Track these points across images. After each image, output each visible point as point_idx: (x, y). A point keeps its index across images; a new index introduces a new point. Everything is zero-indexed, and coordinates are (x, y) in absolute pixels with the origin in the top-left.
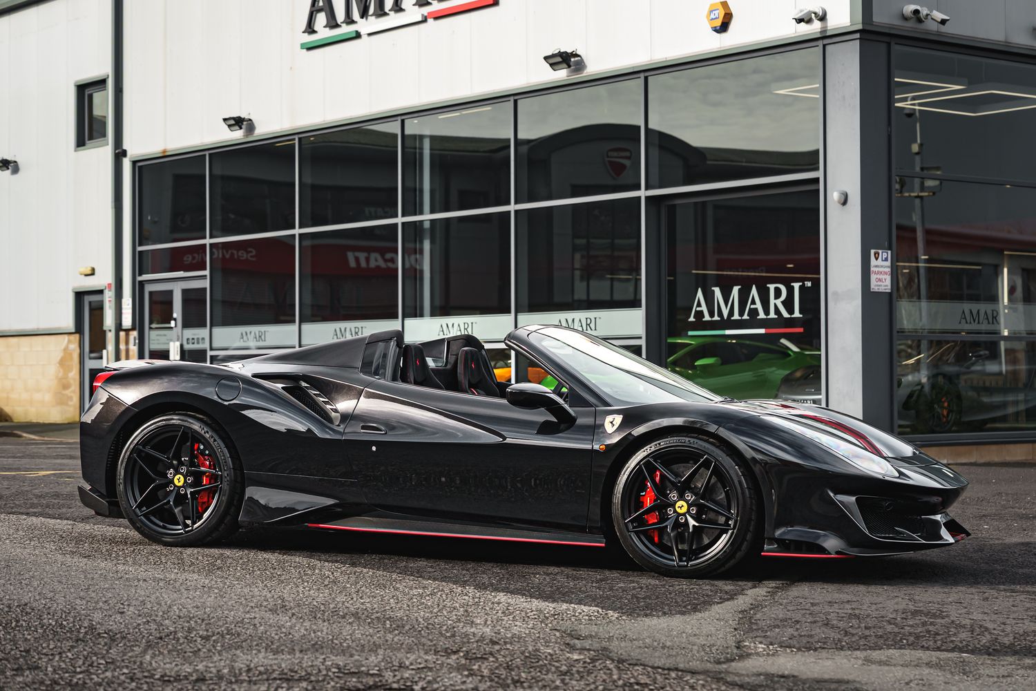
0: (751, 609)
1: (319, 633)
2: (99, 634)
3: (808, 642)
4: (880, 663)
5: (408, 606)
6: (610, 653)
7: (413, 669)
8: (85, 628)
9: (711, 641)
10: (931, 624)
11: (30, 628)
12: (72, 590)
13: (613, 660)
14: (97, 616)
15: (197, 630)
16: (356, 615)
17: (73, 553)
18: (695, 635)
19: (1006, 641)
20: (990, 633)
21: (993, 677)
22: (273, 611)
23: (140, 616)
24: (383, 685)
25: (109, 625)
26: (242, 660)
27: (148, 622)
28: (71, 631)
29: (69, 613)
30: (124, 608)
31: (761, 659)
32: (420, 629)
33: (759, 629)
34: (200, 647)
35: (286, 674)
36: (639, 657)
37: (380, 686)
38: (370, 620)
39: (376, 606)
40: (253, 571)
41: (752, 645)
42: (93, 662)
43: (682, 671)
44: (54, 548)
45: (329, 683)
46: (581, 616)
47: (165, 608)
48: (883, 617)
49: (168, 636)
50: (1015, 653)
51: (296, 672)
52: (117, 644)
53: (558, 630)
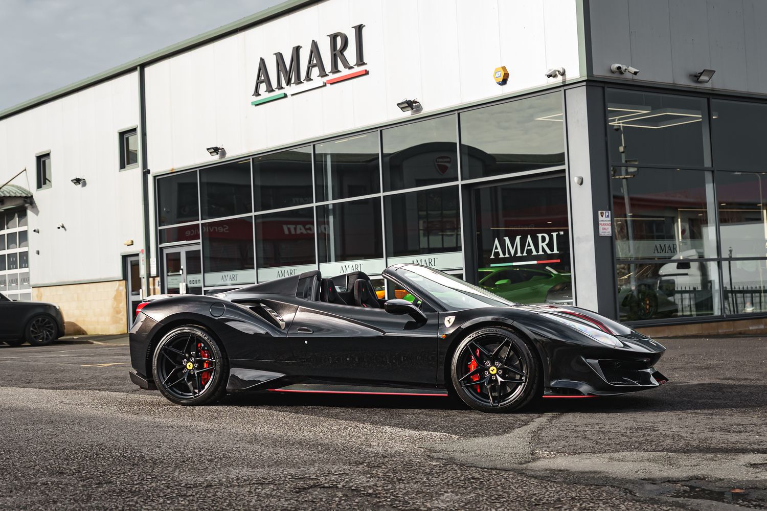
0: (538, 430)
1: (279, 455)
2: (146, 460)
3: (574, 449)
4: (619, 460)
5: (331, 436)
6: (455, 460)
7: (336, 475)
8: (138, 457)
9: (515, 450)
10: (648, 435)
11: (105, 458)
12: (129, 435)
13: (457, 465)
14: (145, 450)
15: (205, 456)
16: (300, 443)
17: (128, 412)
18: (505, 448)
19: (695, 444)
20: (684, 439)
21: (688, 466)
22: (250, 442)
23: (170, 448)
24: (319, 485)
25: (152, 455)
26: (234, 473)
27: (176, 452)
28: (129, 459)
30: (161, 444)
31: (547, 461)
32: (339, 450)
33: (544, 442)
34: (208, 466)
35: (260, 480)
36: (473, 462)
37: (318, 486)
38: (309, 446)
39: (312, 437)
40: (237, 419)
41: (541, 452)
42: (144, 478)
43: (499, 469)
44: (116, 409)
45: (286, 485)
46: (436, 439)
47: (185, 443)
48: (618, 432)
49: (188, 460)
50: (700, 451)
51: (266, 479)
52: (158, 466)
53: (423, 448)
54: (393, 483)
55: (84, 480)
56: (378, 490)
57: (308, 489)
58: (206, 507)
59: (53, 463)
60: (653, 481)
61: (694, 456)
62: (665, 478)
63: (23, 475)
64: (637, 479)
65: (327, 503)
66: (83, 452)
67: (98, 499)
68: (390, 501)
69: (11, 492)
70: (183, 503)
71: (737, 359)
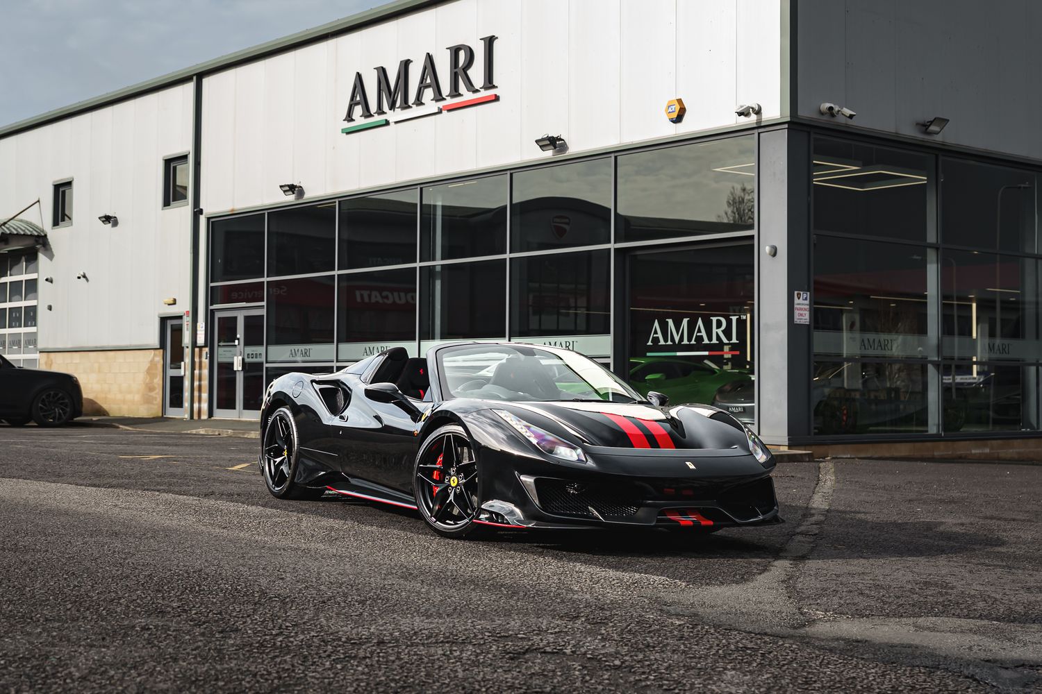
0: (789, 579)
1: (453, 599)
2: (271, 598)
3: (857, 610)
4: (930, 629)
5: (510, 574)
6: (702, 618)
7: (552, 633)
8: (257, 592)
9: (776, 608)
10: (946, 593)
11: (212, 592)
12: (231, 558)
13: (710, 626)
14: (264, 582)
15: (350, 595)
16: (473, 582)
17: (212, 524)
18: (761, 603)
19: (1019, 610)
20: (1001, 603)
22: (404, 578)
23: (298, 581)
24: (537, 649)
25: (276, 590)
26: (405, 623)
27: (307, 586)
28: (246, 595)
29: (239, 579)
30: (282, 575)
31: (828, 625)
32: (532, 595)
34: (361, 611)
35: (448, 637)
36: (728, 622)
37: (535, 649)
38: (487, 587)
39: (484, 574)
41: (811, 611)
42: (281, 625)
43: (771, 635)
44: (194, 520)
45: (491, 647)
46: (656, 585)
47: (315, 575)
48: (902, 587)
49: (329, 600)
50: (1034, 621)
51: (457, 635)
52: (291, 607)
53: (646, 597)
54: (640, 650)
55: (200, 625)
56: (626, 661)
57: (524, 653)
58: (397, 678)
59: (143, 596)
60: (1003, 664)
61: (1031, 628)
62: (1017, 660)
63: (110, 613)
64: (977, 660)
65: (566, 679)
66: (178, 581)
67: (235, 657)
68: (654, 680)
69: (104, 639)
70: (360, 668)
71: (984, 492)
